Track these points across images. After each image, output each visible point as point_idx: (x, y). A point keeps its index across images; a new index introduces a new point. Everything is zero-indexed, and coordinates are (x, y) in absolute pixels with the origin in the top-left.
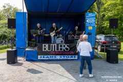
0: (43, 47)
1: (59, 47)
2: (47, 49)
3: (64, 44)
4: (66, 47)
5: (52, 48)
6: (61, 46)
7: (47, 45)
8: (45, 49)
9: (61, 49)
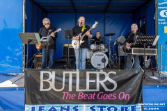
0: (42, 80)
1: (88, 81)
2: (52, 86)
3: (102, 72)
4: (107, 78)
5: (67, 83)
6: (93, 77)
7: (52, 75)
8: (47, 85)
9: (93, 86)
